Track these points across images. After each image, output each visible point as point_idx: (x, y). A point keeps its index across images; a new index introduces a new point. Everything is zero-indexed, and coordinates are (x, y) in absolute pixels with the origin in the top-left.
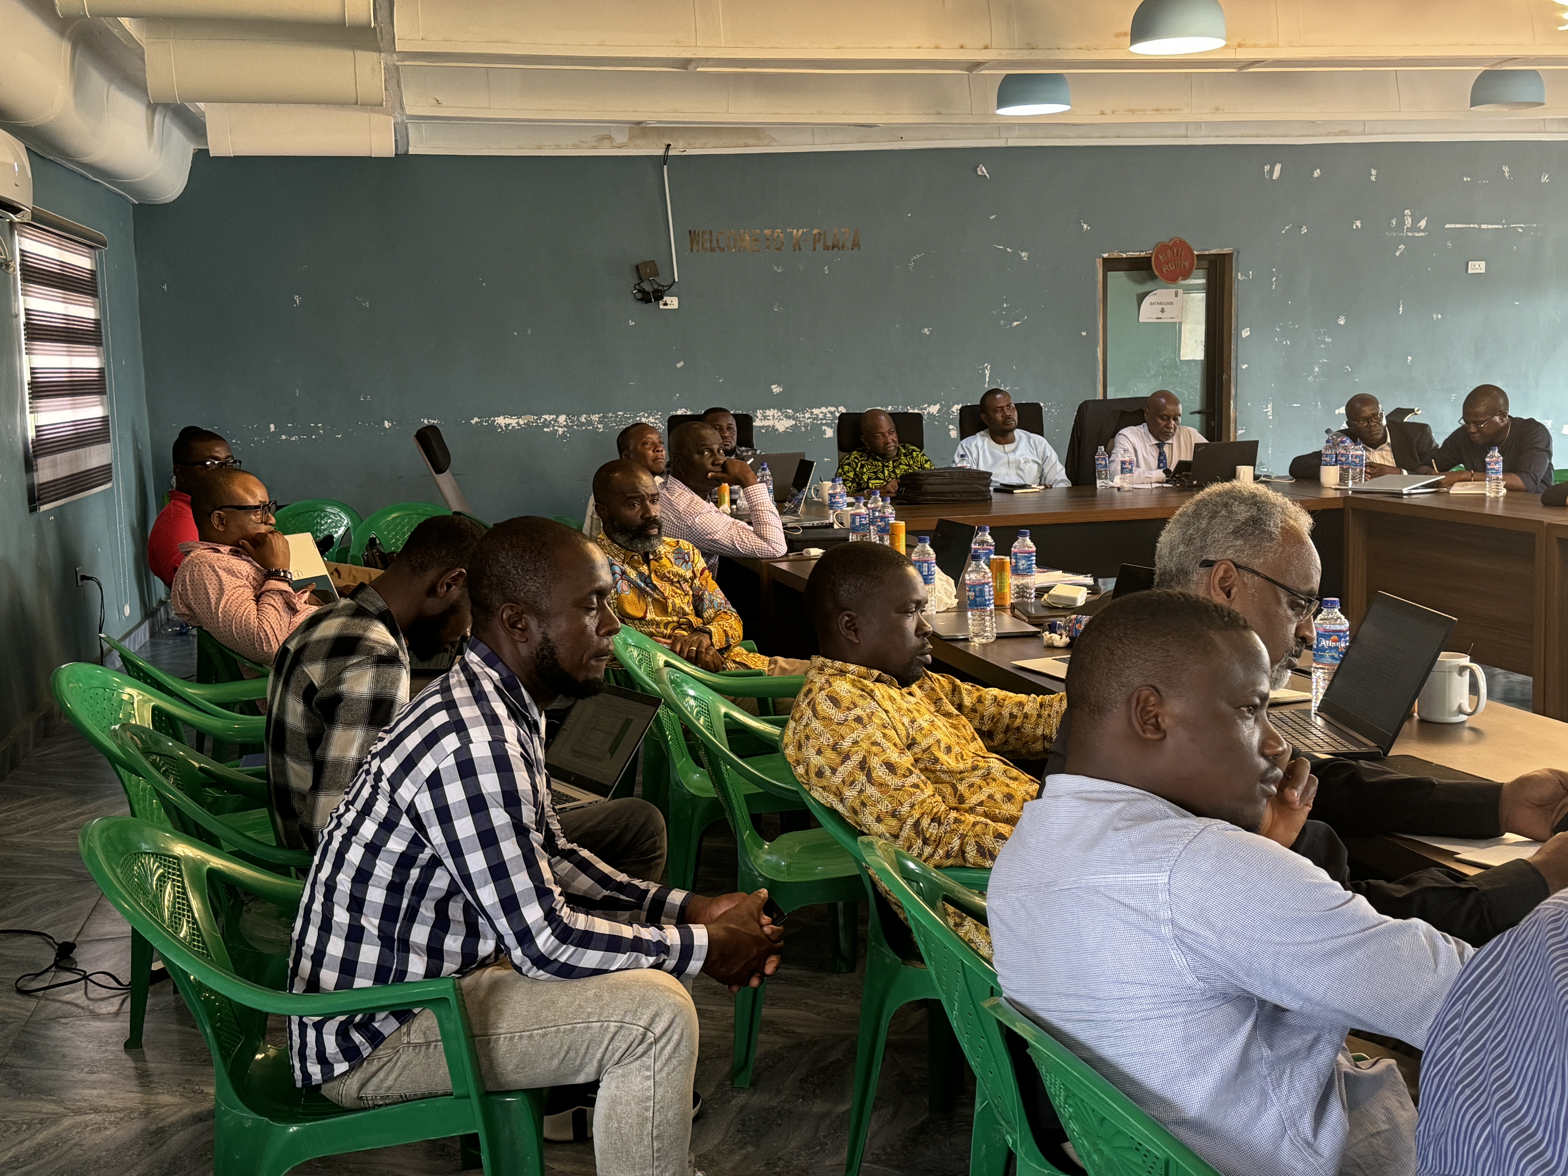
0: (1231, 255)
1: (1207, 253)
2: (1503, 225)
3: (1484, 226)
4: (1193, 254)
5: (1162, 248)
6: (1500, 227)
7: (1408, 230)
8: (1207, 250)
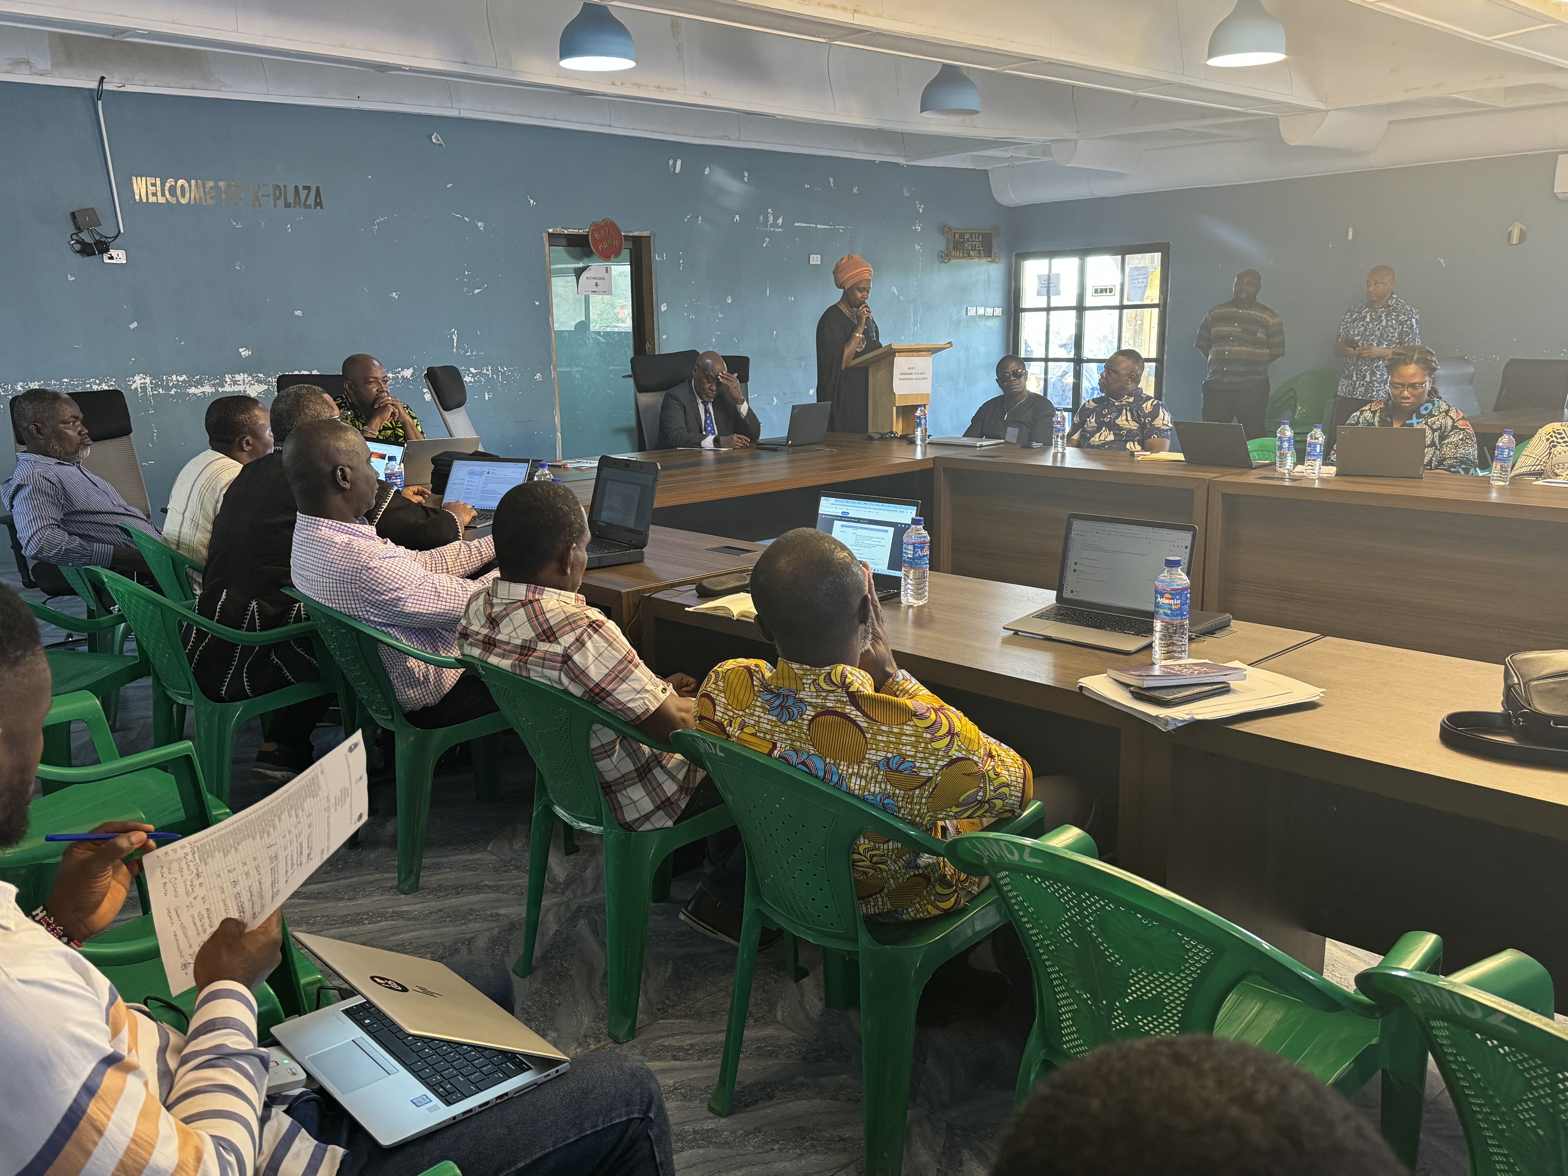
0: (649, 237)
1: (631, 234)
2: (831, 226)
3: (819, 226)
4: (621, 234)
5: (596, 227)
6: (829, 227)
7: (771, 225)
8: (631, 232)
